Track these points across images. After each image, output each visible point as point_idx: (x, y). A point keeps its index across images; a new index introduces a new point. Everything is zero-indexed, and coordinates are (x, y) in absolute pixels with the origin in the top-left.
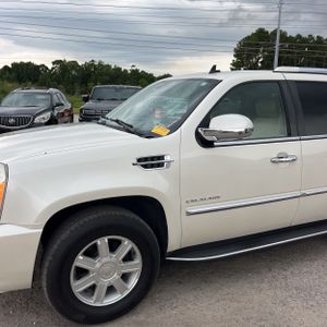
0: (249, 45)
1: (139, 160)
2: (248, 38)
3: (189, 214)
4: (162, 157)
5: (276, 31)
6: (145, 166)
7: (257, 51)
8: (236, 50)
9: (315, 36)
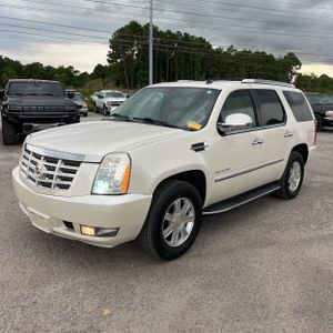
0: (123, 37)
1: (193, 146)
2: (122, 30)
3: (216, 181)
4: (202, 144)
5: (148, 25)
6: (196, 150)
7: (132, 44)
8: (110, 41)
9: (182, 32)
